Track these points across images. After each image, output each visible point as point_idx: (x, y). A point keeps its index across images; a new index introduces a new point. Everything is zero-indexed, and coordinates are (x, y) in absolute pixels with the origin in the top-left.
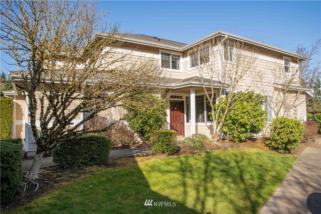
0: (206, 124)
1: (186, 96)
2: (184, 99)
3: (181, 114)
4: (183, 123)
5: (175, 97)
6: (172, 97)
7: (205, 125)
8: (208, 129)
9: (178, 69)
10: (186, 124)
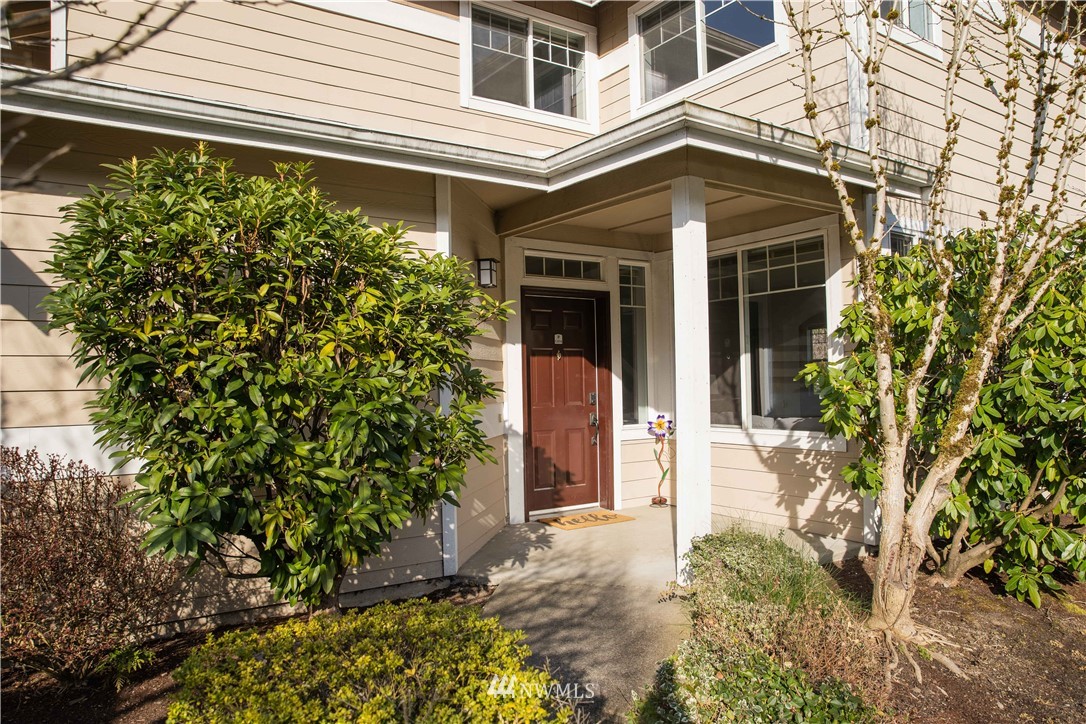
0: (750, 436)
1: (621, 262)
2: (610, 284)
3: (591, 374)
4: (603, 428)
5: (554, 268)
6: (533, 266)
7: (746, 441)
8: (761, 467)
9: (573, 113)
10: (620, 430)
